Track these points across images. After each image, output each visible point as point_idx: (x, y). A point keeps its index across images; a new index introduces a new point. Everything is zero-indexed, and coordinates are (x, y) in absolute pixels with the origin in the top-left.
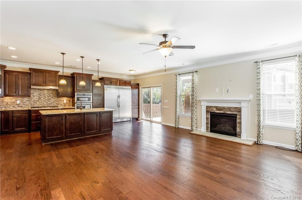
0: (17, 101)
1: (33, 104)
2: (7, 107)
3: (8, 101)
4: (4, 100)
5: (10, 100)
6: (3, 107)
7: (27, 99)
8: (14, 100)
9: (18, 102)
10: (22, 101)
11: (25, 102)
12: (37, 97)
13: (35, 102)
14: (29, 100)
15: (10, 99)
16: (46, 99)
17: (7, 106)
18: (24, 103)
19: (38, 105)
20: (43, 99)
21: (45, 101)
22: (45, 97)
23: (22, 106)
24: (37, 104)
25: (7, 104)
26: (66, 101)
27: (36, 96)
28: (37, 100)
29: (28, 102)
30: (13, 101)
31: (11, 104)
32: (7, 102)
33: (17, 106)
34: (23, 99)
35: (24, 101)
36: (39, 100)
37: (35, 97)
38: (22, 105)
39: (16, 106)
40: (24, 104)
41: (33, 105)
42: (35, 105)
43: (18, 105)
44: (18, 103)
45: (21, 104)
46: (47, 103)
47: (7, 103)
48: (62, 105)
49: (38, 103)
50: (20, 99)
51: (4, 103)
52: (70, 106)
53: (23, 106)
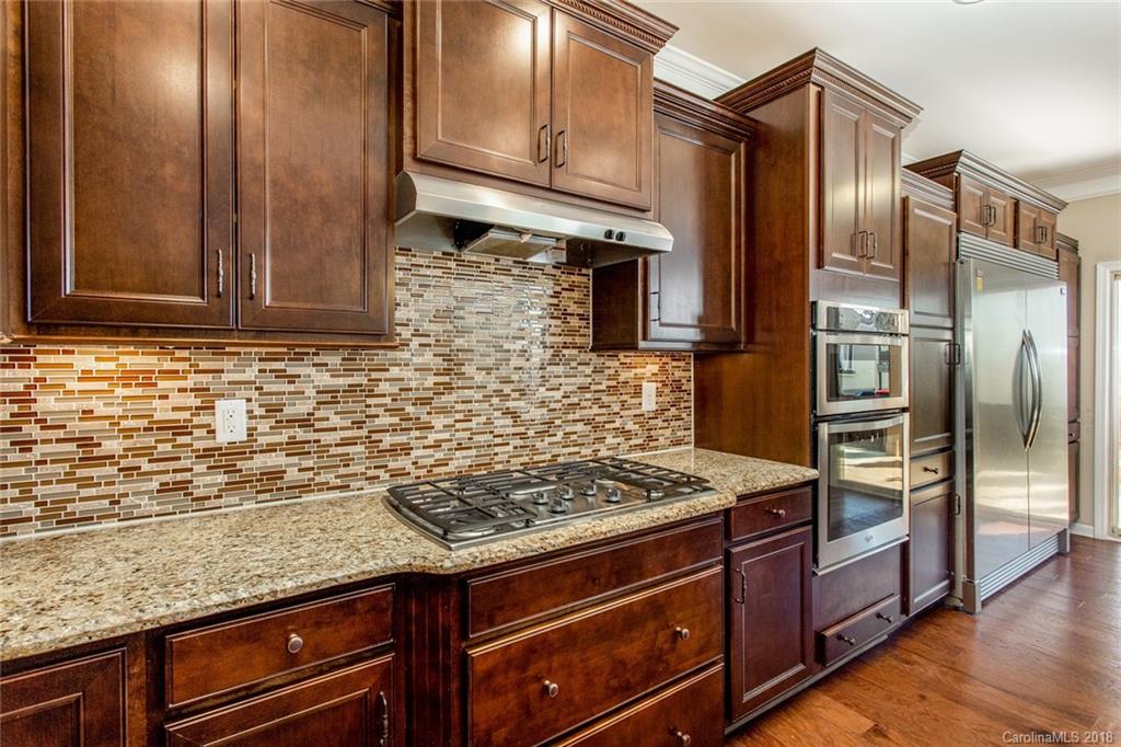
0: (220, 404)
1: (388, 440)
2: (77, 508)
3: (99, 408)
4: (46, 403)
5: (120, 391)
6: (29, 508)
7: (324, 379)
8: (176, 399)
9: (231, 421)
10: (273, 410)
11: (305, 422)
12: (428, 358)
13: (410, 409)
14: (352, 389)
15: (128, 378)
16: (503, 372)
17: (87, 482)
18: (300, 434)
19: (437, 445)
20: (480, 378)
21: (499, 393)
22: (499, 348)
23: (278, 474)
24: (432, 438)
25: (88, 461)
26: (659, 394)
27: (415, 342)
28: (430, 381)
29: (335, 421)
30: (162, 411)
31: (139, 452)
32: (77, 427)
33: (221, 478)
34: (280, 375)
35: (302, 408)
36: (449, 388)
37: (405, 355)
38: (276, 460)
39: (207, 481)
40: (294, 448)
41: (393, 450)
42: (406, 449)
43: (230, 469)
44: (222, 438)
45: (271, 449)
46: (514, 415)
47: (85, 442)
48: (627, 434)
49: (439, 422)
50: (251, 373)
51: (38, 452)
52: (678, 443)
53: (292, 475)
